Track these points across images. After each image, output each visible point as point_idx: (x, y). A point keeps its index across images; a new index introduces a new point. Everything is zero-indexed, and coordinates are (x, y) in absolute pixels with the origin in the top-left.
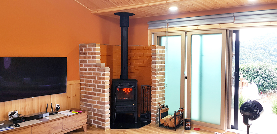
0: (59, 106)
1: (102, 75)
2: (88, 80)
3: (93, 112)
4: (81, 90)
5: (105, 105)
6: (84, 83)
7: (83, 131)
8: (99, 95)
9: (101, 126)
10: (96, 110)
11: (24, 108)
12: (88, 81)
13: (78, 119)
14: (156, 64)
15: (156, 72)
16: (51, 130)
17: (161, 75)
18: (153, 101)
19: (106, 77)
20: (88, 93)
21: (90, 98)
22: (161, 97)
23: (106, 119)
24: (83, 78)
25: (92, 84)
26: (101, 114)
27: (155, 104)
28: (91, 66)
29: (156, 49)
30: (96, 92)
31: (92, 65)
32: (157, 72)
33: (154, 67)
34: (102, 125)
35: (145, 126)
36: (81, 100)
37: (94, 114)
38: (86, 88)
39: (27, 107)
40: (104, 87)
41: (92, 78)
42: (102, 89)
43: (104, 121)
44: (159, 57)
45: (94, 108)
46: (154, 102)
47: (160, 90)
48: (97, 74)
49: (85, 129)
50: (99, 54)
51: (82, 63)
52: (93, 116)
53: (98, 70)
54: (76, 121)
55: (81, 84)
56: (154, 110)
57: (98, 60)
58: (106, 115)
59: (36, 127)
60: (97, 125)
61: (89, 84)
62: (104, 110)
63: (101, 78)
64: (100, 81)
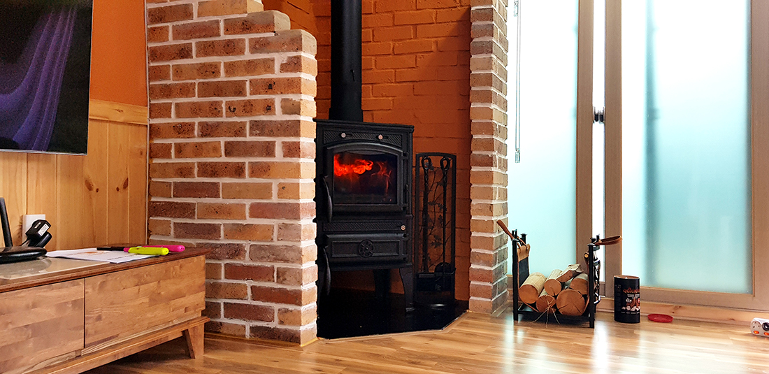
1: (284, 68)
3: (223, 263)
4: (151, 157)
5: (299, 219)
6: (173, 119)
8: (258, 170)
9: (274, 324)
10: (247, 249)
12: (196, 110)
14: (493, 56)
15: (492, 90)
17: (501, 108)
18: (480, 212)
19: (303, 75)
20: (196, 171)
21: (212, 190)
22: (502, 200)
23: (302, 288)
24: (168, 96)
25: (224, 119)
26: (277, 265)
27: (488, 227)
28: (218, 28)
30: (247, 161)
31: (222, 25)
32: (495, 91)
33: (483, 69)
34: (282, 322)
36: (155, 210)
37: (233, 272)
38: (185, 144)
40: (294, 129)
41: (219, 90)
42: (279, 142)
43: (296, 298)
44: (498, 30)
45: (233, 238)
47: (500, 168)
48: (251, 66)
51: (161, 20)
52: (223, 280)
53: (258, 46)
55: (154, 131)
57: (255, 2)
58: (303, 268)
60: (248, 325)
61: (200, 123)
62: (295, 244)
63: (274, 87)
64: (272, 102)
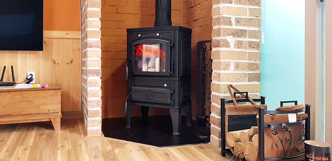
7: (53, 129)
17: (246, 4)
22: (245, 71)
27: (218, 88)
46: (217, 83)
47: (239, 48)
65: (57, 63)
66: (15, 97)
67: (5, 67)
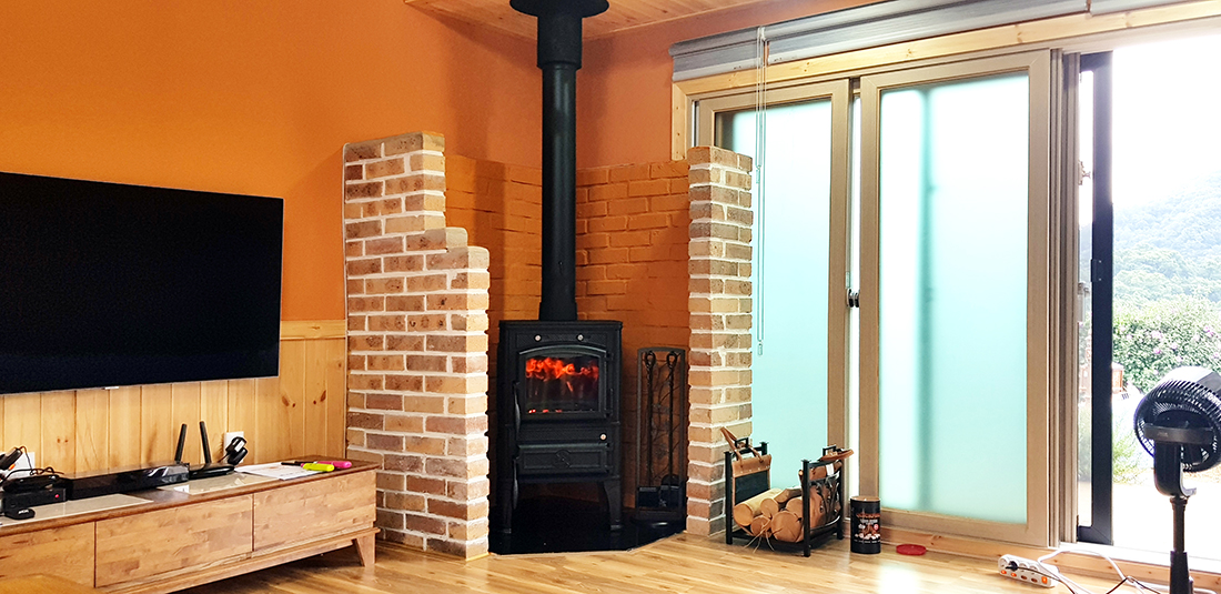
0: (241, 439)
1: (455, 284)
2: (383, 317)
3: (405, 474)
4: (349, 369)
5: (464, 433)
6: (367, 332)
7: (360, 563)
8: (434, 384)
9: (445, 538)
10: (424, 462)
11: (62, 441)
12: (384, 323)
13: (335, 500)
14: (712, 239)
15: (712, 277)
16: (196, 546)
17: (736, 294)
18: (699, 418)
19: (470, 292)
20: (384, 383)
21: (395, 403)
22: (736, 402)
23: (468, 503)
24: (362, 309)
25: (405, 333)
26: (448, 479)
27: (706, 435)
28: (401, 244)
29: (712, 166)
30: (423, 374)
31: (404, 241)
32: (719, 277)
33: (701, 255)
34: (451, 536)
35: (661, 542)
36: (352, 420)
37: (415, 484)
38: (375, 357)
39: (80, 437)
40: (460, 344)
41: (402, 304)
42: (450, 356)
43: (461, 512)
44: (725, 206)
45: (412, 450)
46: (704, 426)
47: (730, 365)
48: (428, 282)
49: (368, 553)
50: (439, 187)
51: (356, 235)
52: (405, 492)
53: (435, 262)
54: (321, 510)
55: (351, 343)
56: (704, 464)
57: (434, 216)
58: (470, 481)
59: (120, 525)
60: (426, 536)
61: (387, 336)
62: (462, 458)
63: (446, 303)
64: (444, 316)
65: (291, 405)
66: (290, 498)
67: (202, 424)
